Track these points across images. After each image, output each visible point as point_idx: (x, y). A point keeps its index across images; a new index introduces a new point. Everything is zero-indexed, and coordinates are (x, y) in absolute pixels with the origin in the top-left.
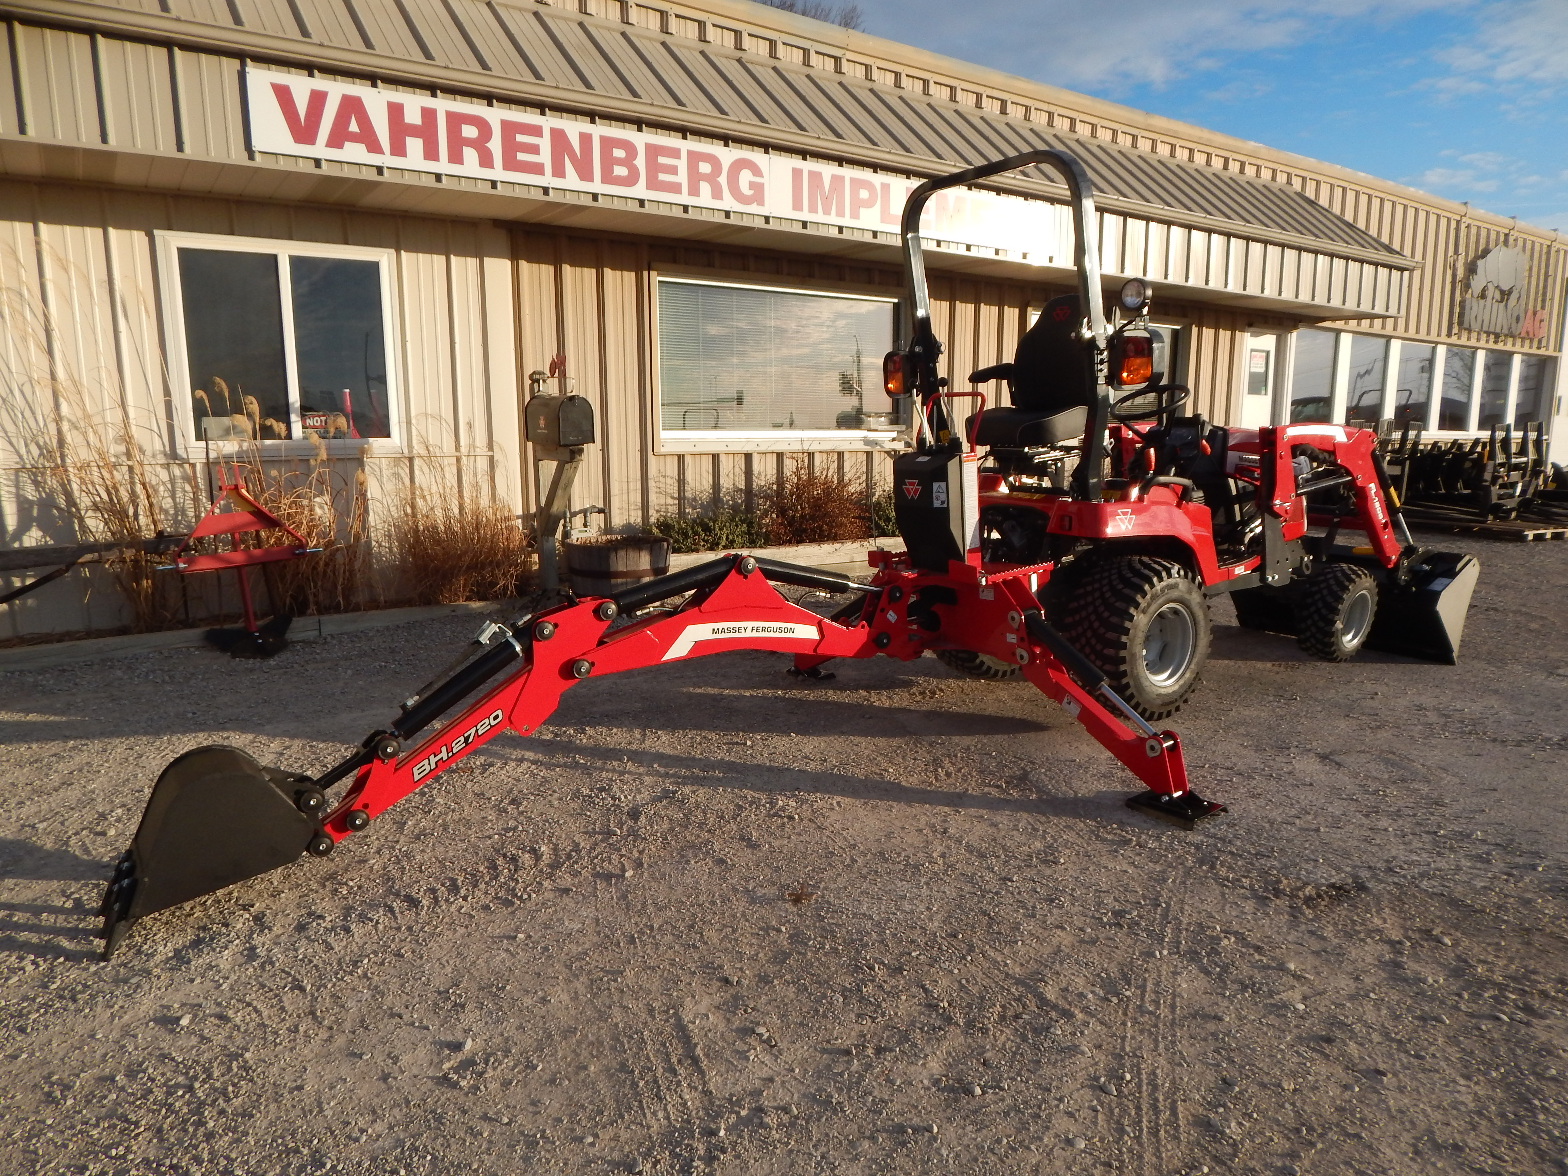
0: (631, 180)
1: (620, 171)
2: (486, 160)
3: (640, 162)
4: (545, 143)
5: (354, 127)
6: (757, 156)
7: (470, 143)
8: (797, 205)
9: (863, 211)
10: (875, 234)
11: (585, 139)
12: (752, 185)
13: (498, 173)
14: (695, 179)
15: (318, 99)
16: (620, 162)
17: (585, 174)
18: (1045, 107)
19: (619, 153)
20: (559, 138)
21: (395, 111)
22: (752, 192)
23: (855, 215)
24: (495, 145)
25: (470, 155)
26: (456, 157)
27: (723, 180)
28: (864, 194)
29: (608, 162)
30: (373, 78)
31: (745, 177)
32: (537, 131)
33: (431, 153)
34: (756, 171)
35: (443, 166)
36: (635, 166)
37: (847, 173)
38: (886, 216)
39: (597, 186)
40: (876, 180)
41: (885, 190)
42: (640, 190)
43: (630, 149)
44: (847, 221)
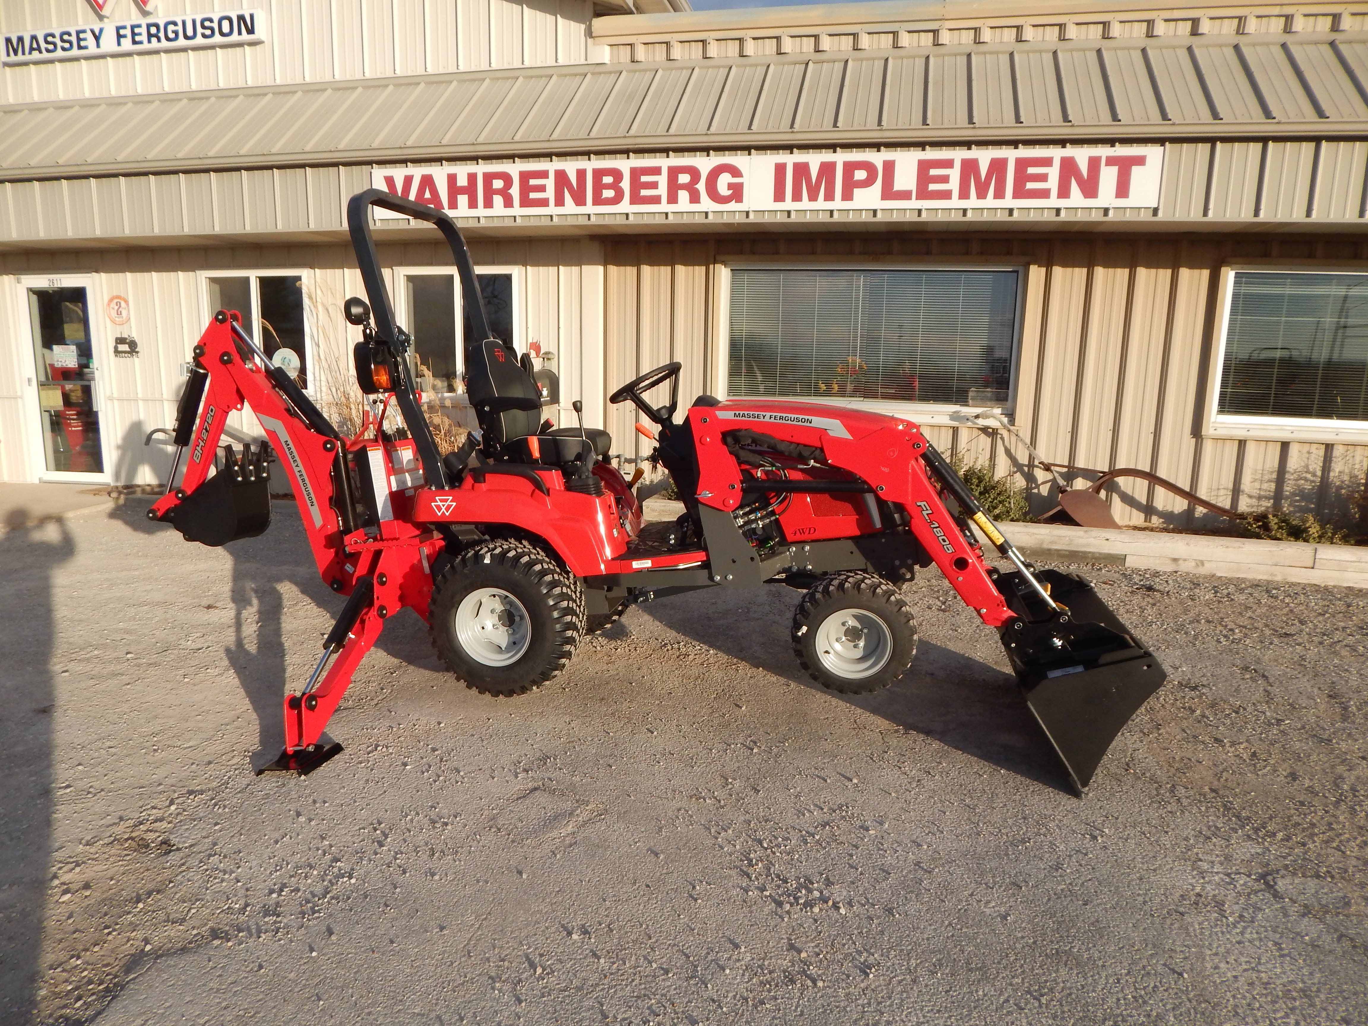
0: (617, 199)
1: (608, 194)
2: (508, 203)
3: (625, 184)
4: (550, 183)
5: (427, 195)
6: (738, 160)
7: (498, 192)
8: (779, 196)
9: (857, 192)
10: (875, 212)
11: (581, 174)
12: (730, 186)
13: (517, 210)
14: (673, 188)
15: (408, 181)
16: (608, 187)
17: (580, 200)
18: (1277, 11)
19: (608, 180)
20: (561, 177)
21: (452, 179)
22: (731, 191)
23: (848, 196)
24: (515, 191)
25: (498, 200)
26: (489, 204)
27: (701, 186)
28: (860, 175)
29: (598, 187)
30: (439, 160)
31: (724, 180)
32: (544, 174)
33: (473, 204)
34: (735, 172)
35: (481, 211)
36: (621, 187)
37: (840, 158)
38: (888, 193)
39: (589, 208)
40: (877, 158)
41: (889, 167)
42: (625, 206)
43: (617, 175)
44: (838, 204)
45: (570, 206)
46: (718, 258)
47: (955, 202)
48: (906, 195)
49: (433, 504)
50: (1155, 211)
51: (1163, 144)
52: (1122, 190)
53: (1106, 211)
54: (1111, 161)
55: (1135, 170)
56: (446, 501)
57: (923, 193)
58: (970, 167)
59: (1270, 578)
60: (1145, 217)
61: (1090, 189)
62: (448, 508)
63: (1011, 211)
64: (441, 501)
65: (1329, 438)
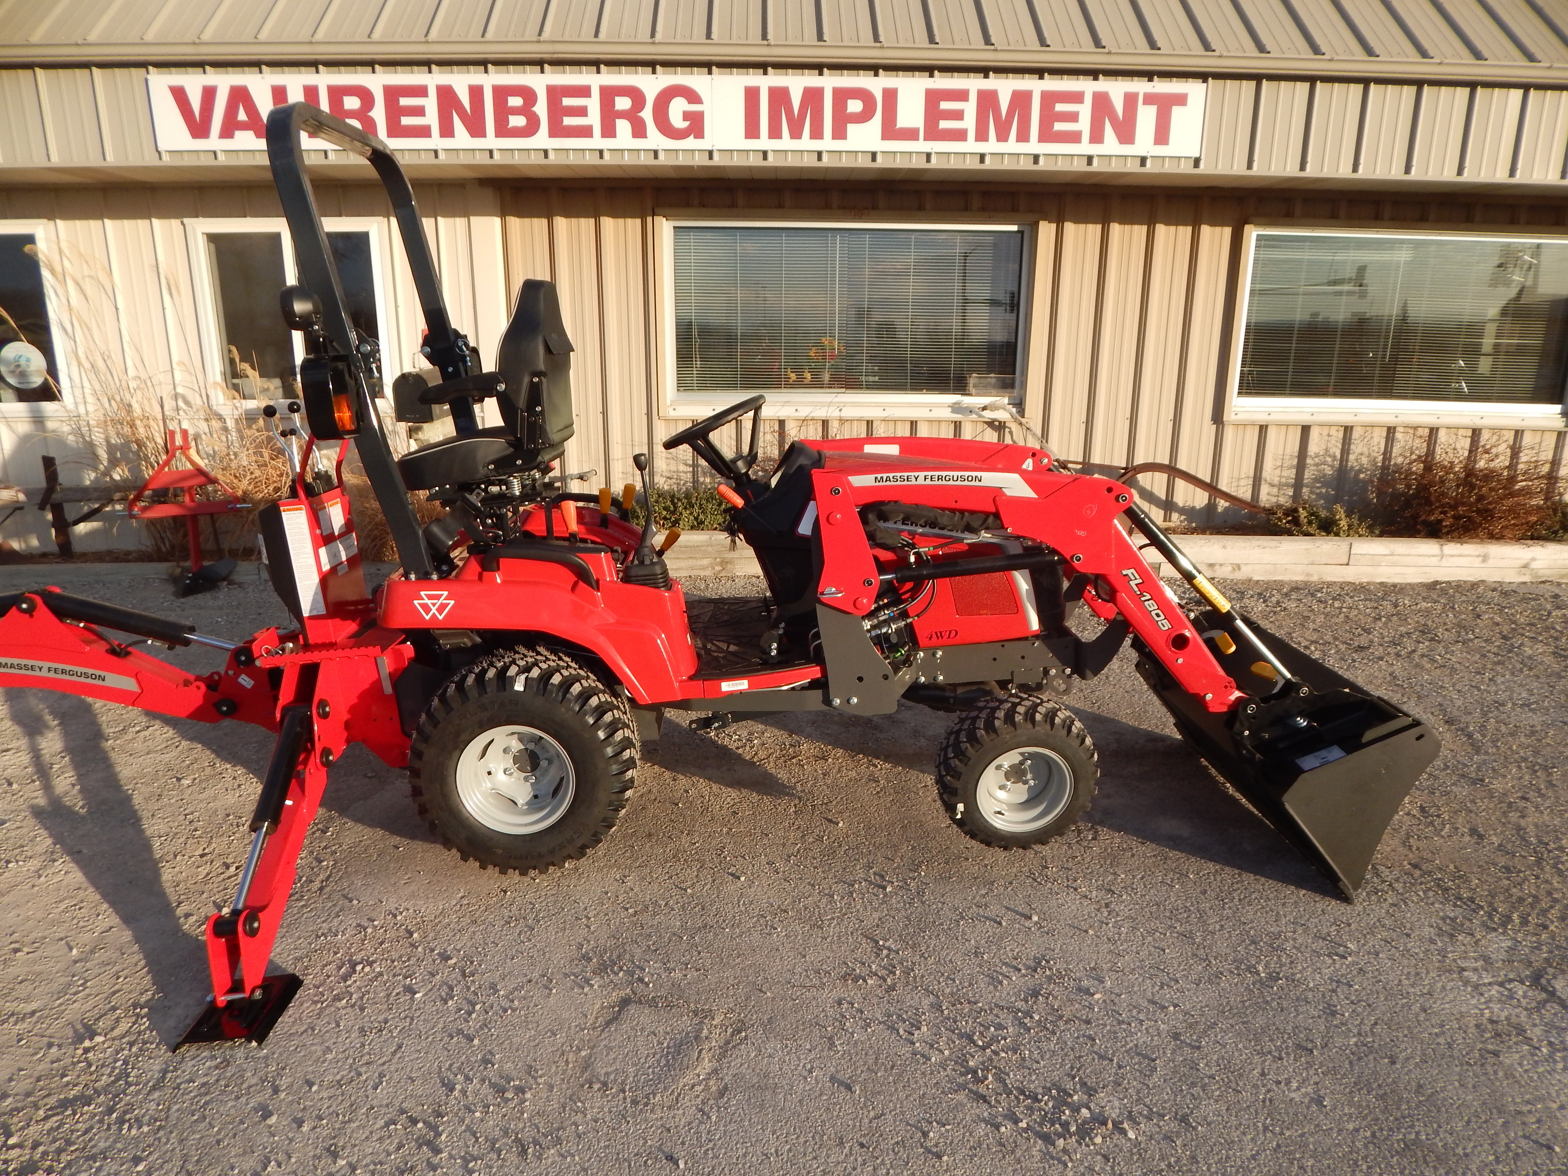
0: (531, 129)
1: (517, 121)
2: (369, 130)
3: (541, 109)
4: (431, 103)
5: (242, 116)
6: (695, 80)
7: (352, 114)
8: (752, 131)
9: (851, 128)
10: (874, 155)
11: (476, 92)
12: (687, 116)
14: (609, 117)
15: (209, 94)
16: (516, 111)
17: (476, 129)
19: (515, 101)
20: (446, 95)
21: (279, 93)
22: (687, 123)
23: (839, 133)
24: (378, 112)
27: (647, 114)
28: (855, 106)
29: (502, 112)
30: (256, 64)
31: (677, 108)
32: (421, 92)
34: (692, 96)
36: (534, 114)
37: (829, 82)
38: (890, 131)
39: (491, 141)
40: (876, 84)
41: (890, 95)
42: (542, 139)
43: (529, 95)
44: (827, 143)
45: (462, 138)
46: (656, 210)
47: (971, 145)
48: (910, 134)
49: (416, 602)
50: (1197, 162)
51: (1205, 81)
52: (1162, 136)
53: (1143, 161)
54: (1150, 99)
55: (1176, 111)
56: (438, 597)
57: (933, 133)
58: (987, 100)
59: (1306, 579)
60: (1186, 168)
61: (1126, 134)
62: (441, 609)
63: (1036, 158)
64: (430, 597)
65: (1348, 419)
